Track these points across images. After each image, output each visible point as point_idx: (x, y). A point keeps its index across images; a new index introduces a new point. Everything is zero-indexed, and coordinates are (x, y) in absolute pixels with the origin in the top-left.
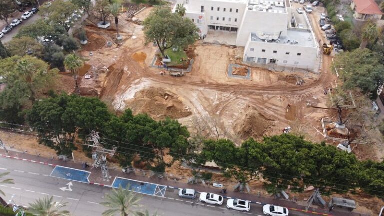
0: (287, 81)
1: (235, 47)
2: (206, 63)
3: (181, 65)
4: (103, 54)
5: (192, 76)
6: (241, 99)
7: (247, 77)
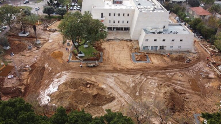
0: (178, 61)
1: (131, 41)
2: (113, 54)
3: (93, 57)
4: (24, 55)
5: (105, 65)
6: (151, 79)
7: (147, 61)
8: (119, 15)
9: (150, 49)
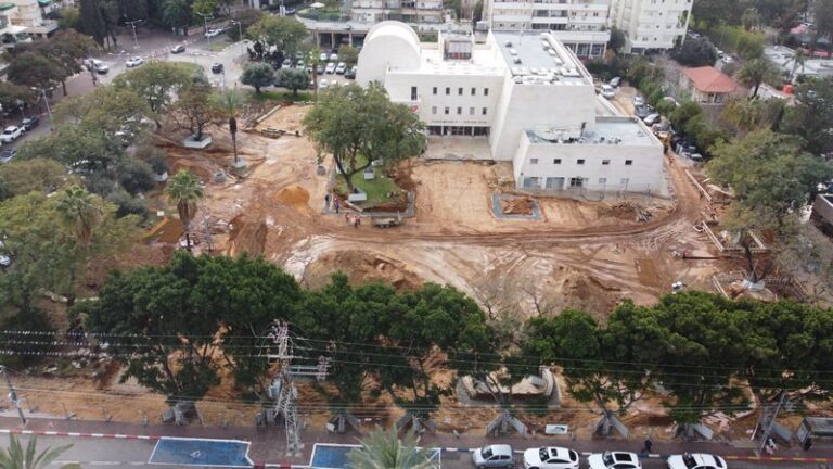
0: (617, 217)
1: (492, 163)
2: (442, 196)
3: (391, 203)
5: (420, 224)
6: (538, 256)
7: (534, 215)
8: (461, 91)
9: (544, 187)
